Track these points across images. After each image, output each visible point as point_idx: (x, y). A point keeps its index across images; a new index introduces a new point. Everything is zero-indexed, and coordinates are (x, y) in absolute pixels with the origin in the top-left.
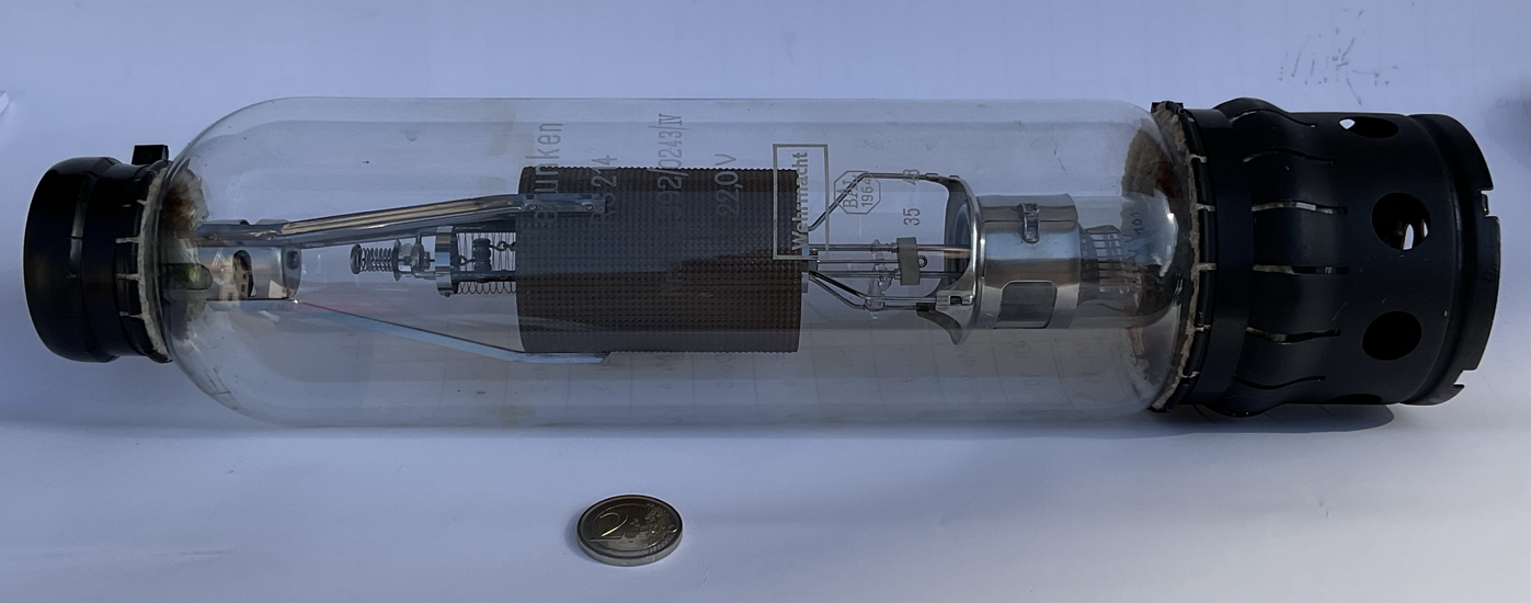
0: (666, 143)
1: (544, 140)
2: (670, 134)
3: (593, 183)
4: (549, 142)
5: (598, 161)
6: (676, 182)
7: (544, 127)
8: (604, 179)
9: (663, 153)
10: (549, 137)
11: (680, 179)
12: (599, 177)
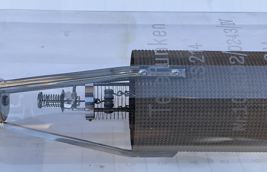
0: (230, 36)
1: (157, 34)
2: (231, 31)
3: (190, 60)
4: (160, 35)
5: (192, 46)
6: (240, 60)
7: (155, 26)
8: (196, 58)
9: (230, 42)
10: (159, 32)
11: (243, 58)
12: (193, 57)
